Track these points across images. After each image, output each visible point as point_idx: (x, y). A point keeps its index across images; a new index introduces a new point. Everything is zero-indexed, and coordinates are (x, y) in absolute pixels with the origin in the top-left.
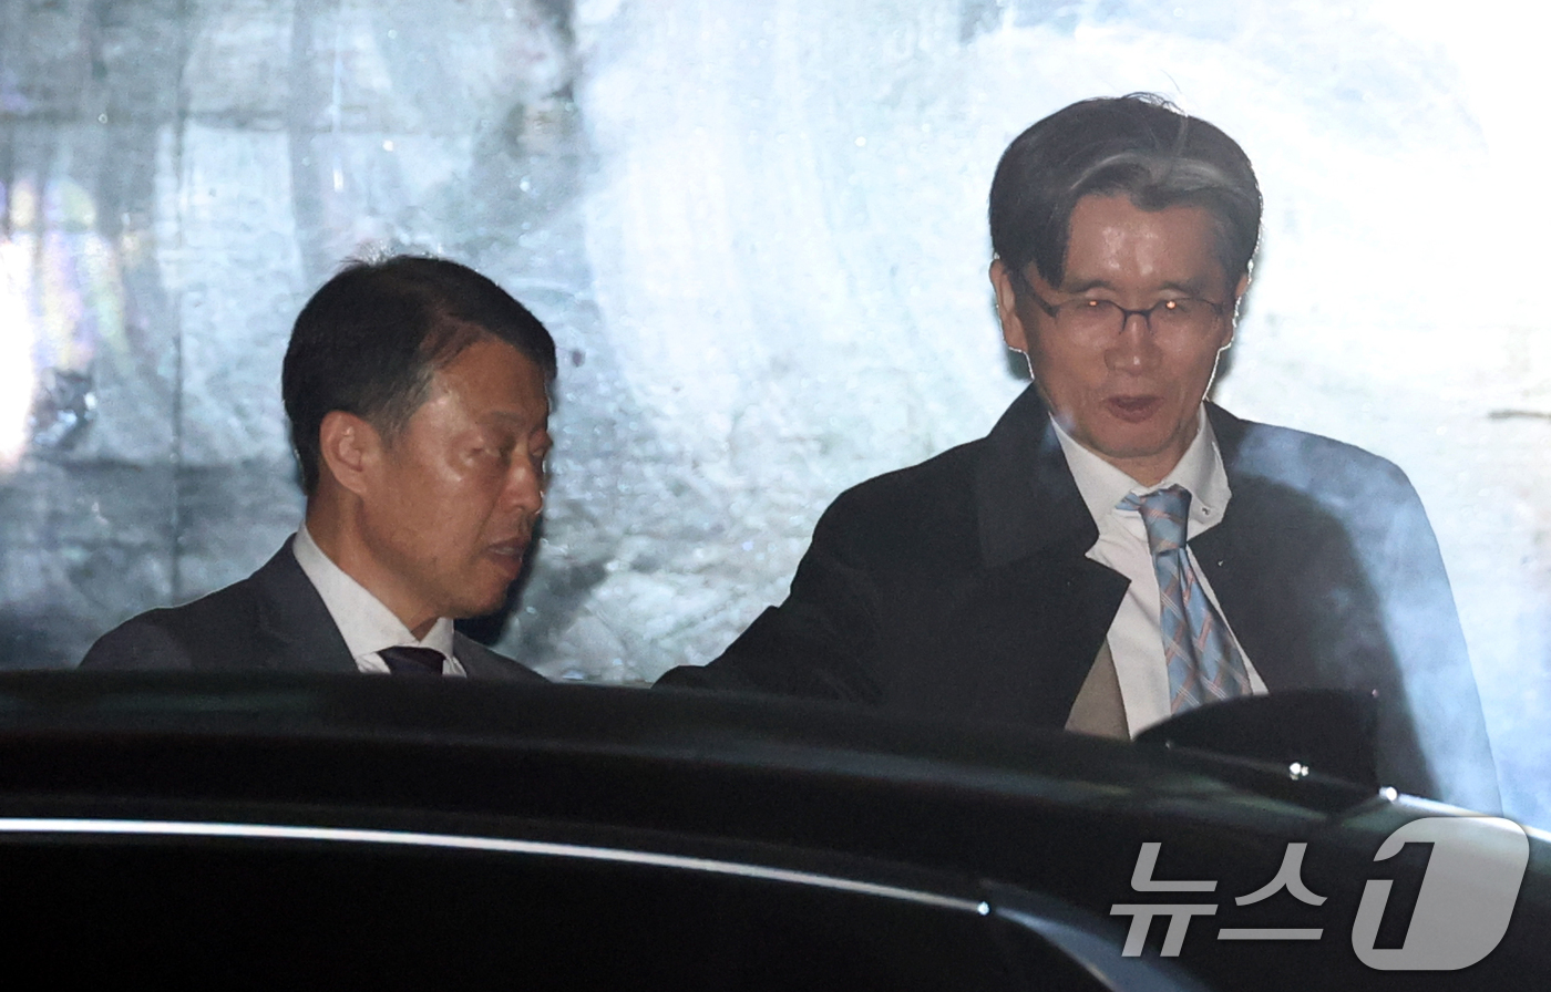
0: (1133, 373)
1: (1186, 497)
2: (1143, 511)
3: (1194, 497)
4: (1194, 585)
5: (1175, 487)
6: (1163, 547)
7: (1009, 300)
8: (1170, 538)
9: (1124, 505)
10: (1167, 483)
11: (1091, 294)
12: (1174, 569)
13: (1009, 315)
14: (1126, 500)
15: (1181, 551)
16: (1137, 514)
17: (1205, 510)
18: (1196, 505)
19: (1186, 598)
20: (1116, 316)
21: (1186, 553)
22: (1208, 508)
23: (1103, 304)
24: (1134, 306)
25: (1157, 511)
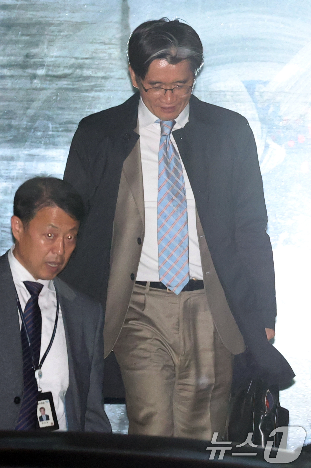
1: (174, 122)
11: (156, 85)
15: (168, 136)
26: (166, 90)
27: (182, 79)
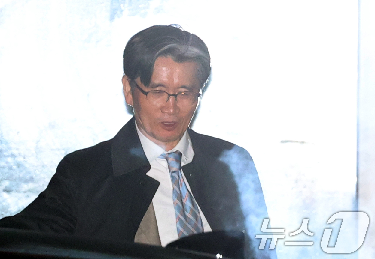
0: (169, 114)
1: (180, 154)
2: (167, 159)
3: (183, 155)
4: (183, 183)
5: (177, 151)
6: (173, 170)
7: (129, 88)
8: (175, 167)
9: (161, 157)
10: (175, 150)
11: (158, 89)
12: (177, 177)
13: (128, 93)
14: (162, 155)
15: (179, 171)
16: (165, 160)
17: (186, 159)
18: (183, 157)
19: (180, 187)
20: (166, 96)
21: (181, 172)
22: (187, 158)
23: (161, 92)
24: (171, 93)
25: (171, 159)
26: (169, 95)
27: (188, 84)
